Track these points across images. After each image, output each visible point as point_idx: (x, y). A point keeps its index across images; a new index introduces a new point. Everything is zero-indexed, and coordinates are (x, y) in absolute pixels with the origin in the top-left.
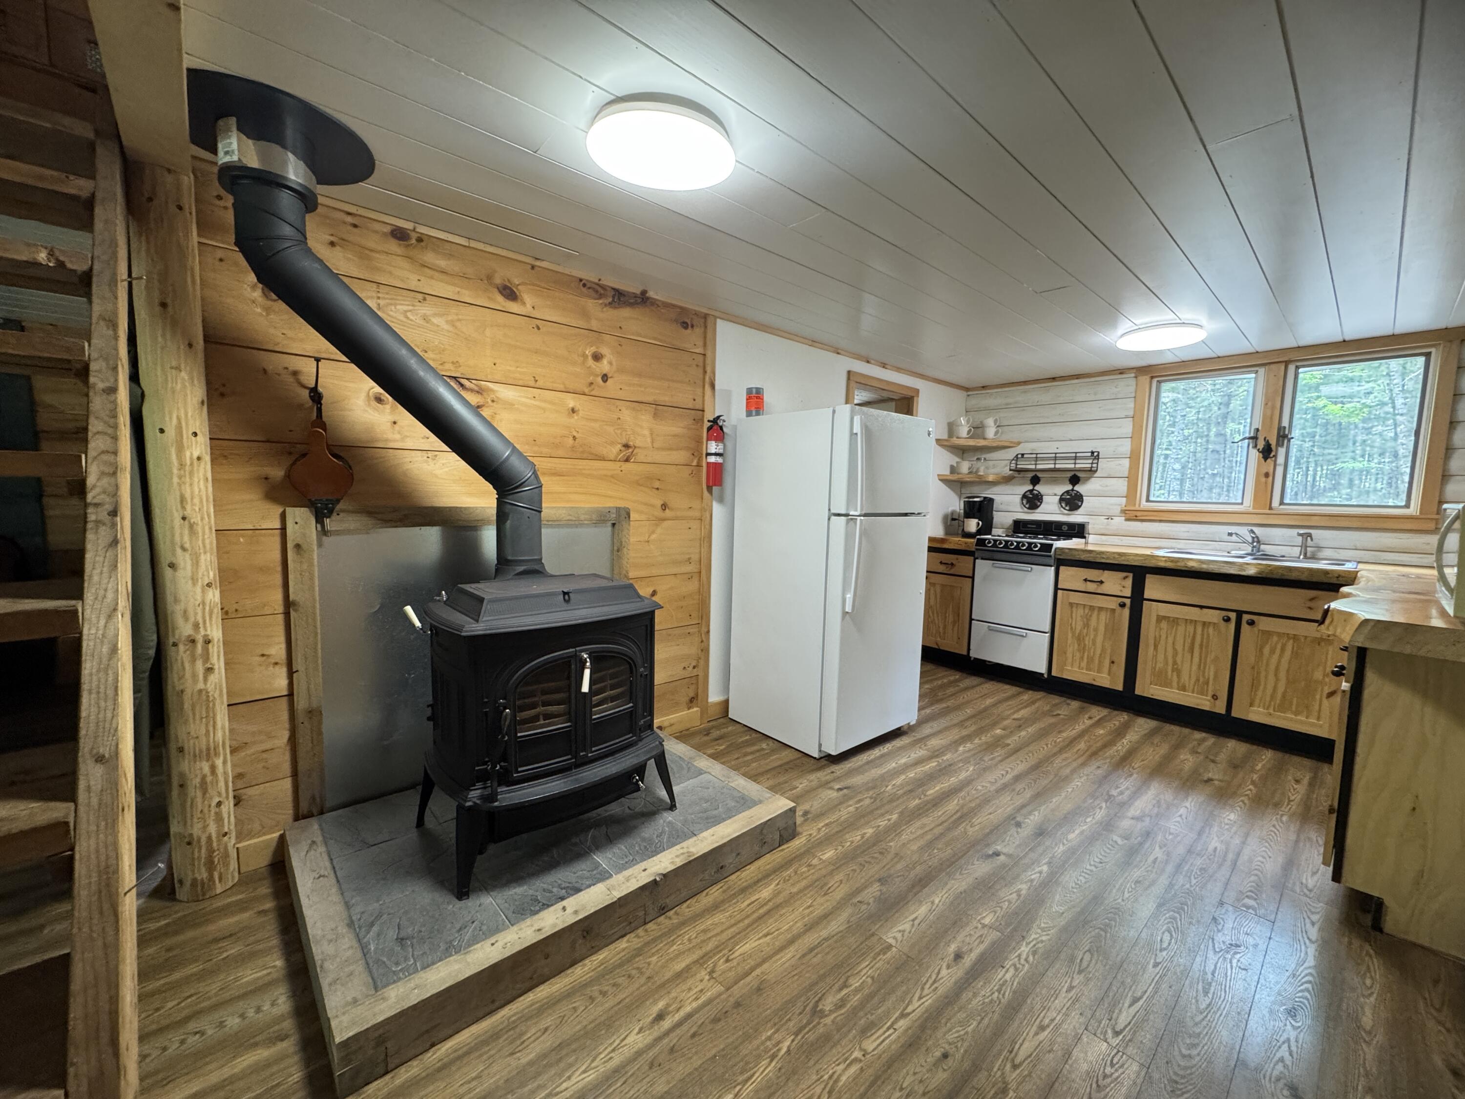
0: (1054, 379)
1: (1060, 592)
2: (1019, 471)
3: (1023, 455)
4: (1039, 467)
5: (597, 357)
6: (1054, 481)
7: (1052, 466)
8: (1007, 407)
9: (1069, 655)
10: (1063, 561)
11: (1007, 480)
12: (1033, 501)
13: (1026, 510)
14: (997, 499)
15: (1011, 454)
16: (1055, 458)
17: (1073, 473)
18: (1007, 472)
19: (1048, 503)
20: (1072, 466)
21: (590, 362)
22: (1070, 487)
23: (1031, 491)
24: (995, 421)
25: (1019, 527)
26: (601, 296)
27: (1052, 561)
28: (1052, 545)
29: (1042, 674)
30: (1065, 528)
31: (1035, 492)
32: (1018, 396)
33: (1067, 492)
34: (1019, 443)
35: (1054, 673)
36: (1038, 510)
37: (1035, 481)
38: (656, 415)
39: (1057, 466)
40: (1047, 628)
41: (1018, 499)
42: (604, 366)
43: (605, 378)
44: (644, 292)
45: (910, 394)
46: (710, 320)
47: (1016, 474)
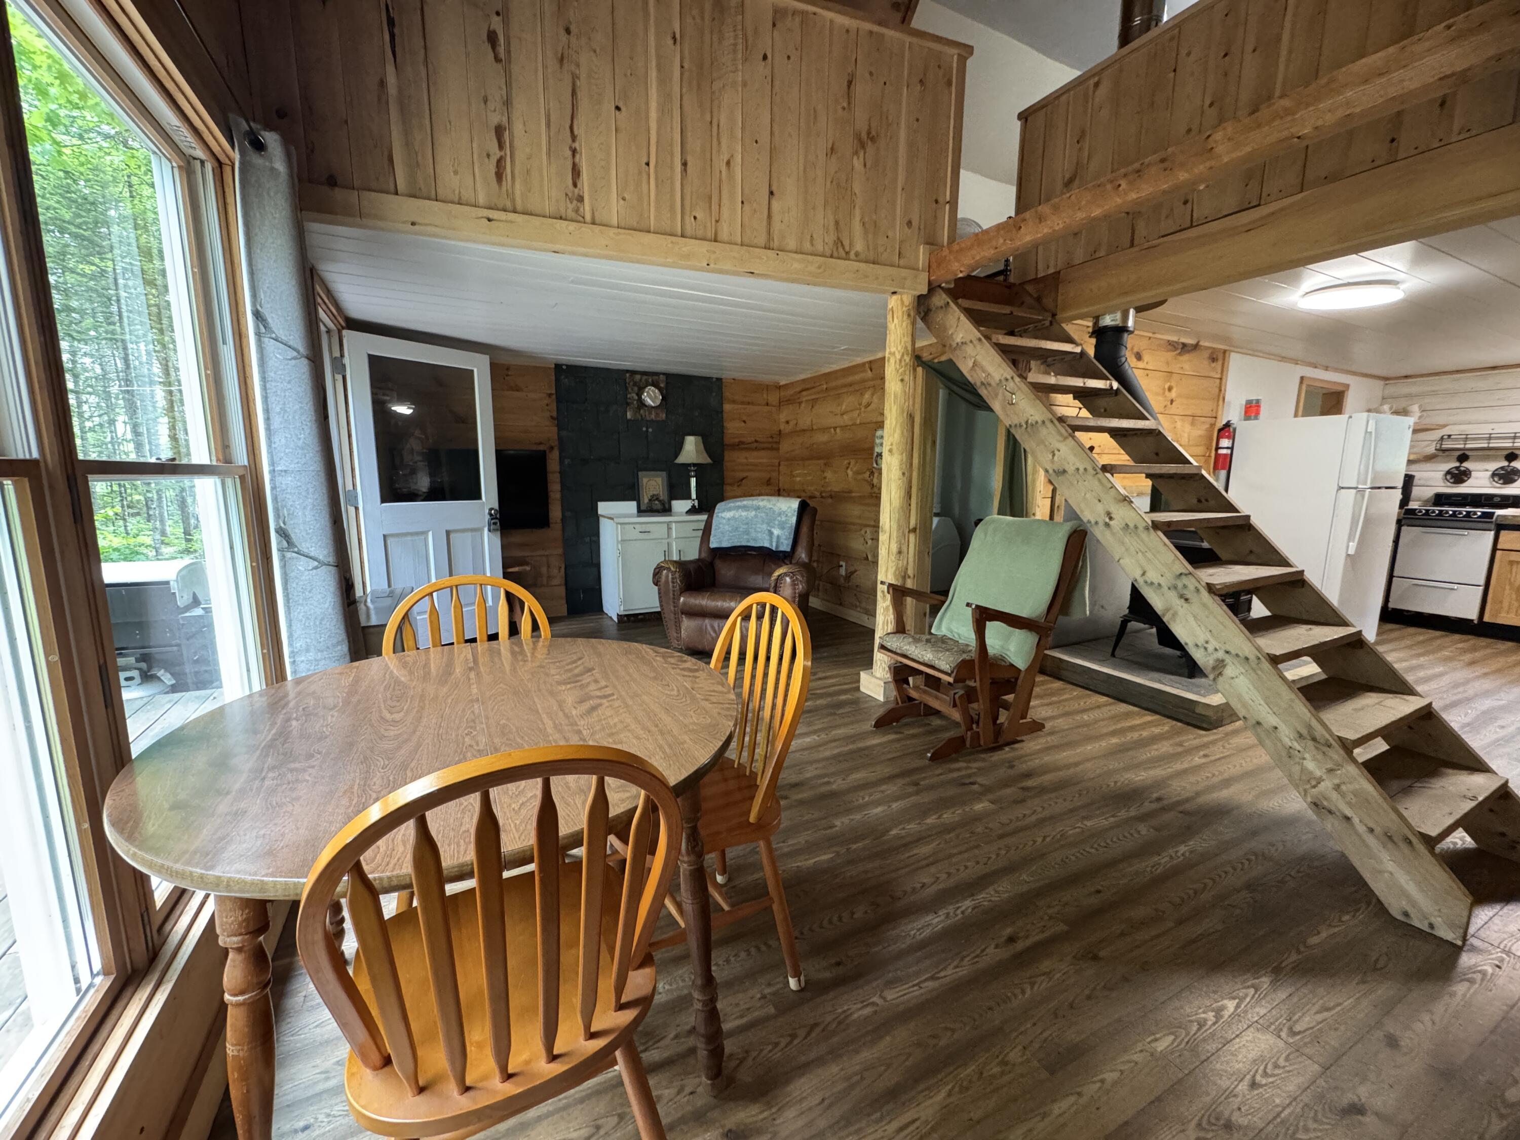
0: (1494, 368)
1: (1499, 553)
2: (1444, 451)
3: (1449, 436)
4: (1468, 446)
5: (1170, 389)
6: (1486, 458)
7: (1486, 445)
8: (1434, 393)
9: (1506, 604)
10: (1501, 527)
11: (1429, 458)
12: (1459, 476)
13: (1449, 484)
14: (1418, 475)
15: (1437, 435)
16: (1490, 438)
17: (1510, 451)
18: (1431, 450)
19: (1477, 478)
20: (1511, 445)
21: (1167, 393)
22: (1506, 463)
23: (1457, 468)
24: (1420, 407)
25: (1440, 499)
26: (1176, 349)
27: (1493, 526)
28: (1494, 513)
29: (1472, 621)
30: (1497, 500)
31: (1462, 469)
32: (1446, 383)
33: (1502, 468)
34: (1445, 426)
35: (1487, 618)
36: (1464, 485)
37: (1463, 458)
38: (1193, 424)
39: (1491, 445)
40: (1482, 581)
41: (1440, 475)
42: (1173, 394)
43: (1172, 401)
44: (1198, 342)
45: (1340, 389)
46: (1227, 355)
47: (1440, 453)
